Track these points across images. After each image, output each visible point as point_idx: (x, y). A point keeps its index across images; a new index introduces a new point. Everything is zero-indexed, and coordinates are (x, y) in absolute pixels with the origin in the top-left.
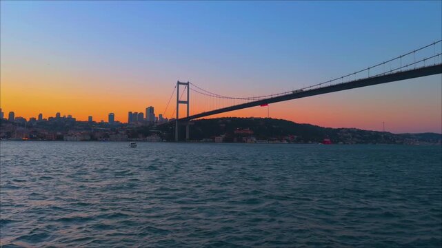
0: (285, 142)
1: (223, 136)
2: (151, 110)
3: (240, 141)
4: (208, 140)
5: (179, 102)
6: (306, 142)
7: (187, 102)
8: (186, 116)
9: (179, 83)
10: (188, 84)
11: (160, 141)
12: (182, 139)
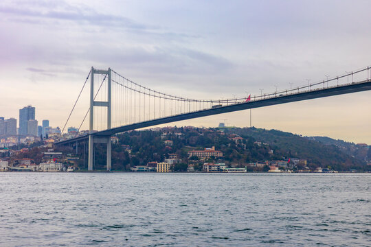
0: (277, 170)
1: (170, 161)
2: (28, 113)
3: (199, 169)
4: (145, 168)
5: (94, 103)
6: (313, 169)
7: (108, 104)
8: (106, 128)
9: (94, 71)
10: (108, 72)
11: (62, 171)
12: (100, 166)
